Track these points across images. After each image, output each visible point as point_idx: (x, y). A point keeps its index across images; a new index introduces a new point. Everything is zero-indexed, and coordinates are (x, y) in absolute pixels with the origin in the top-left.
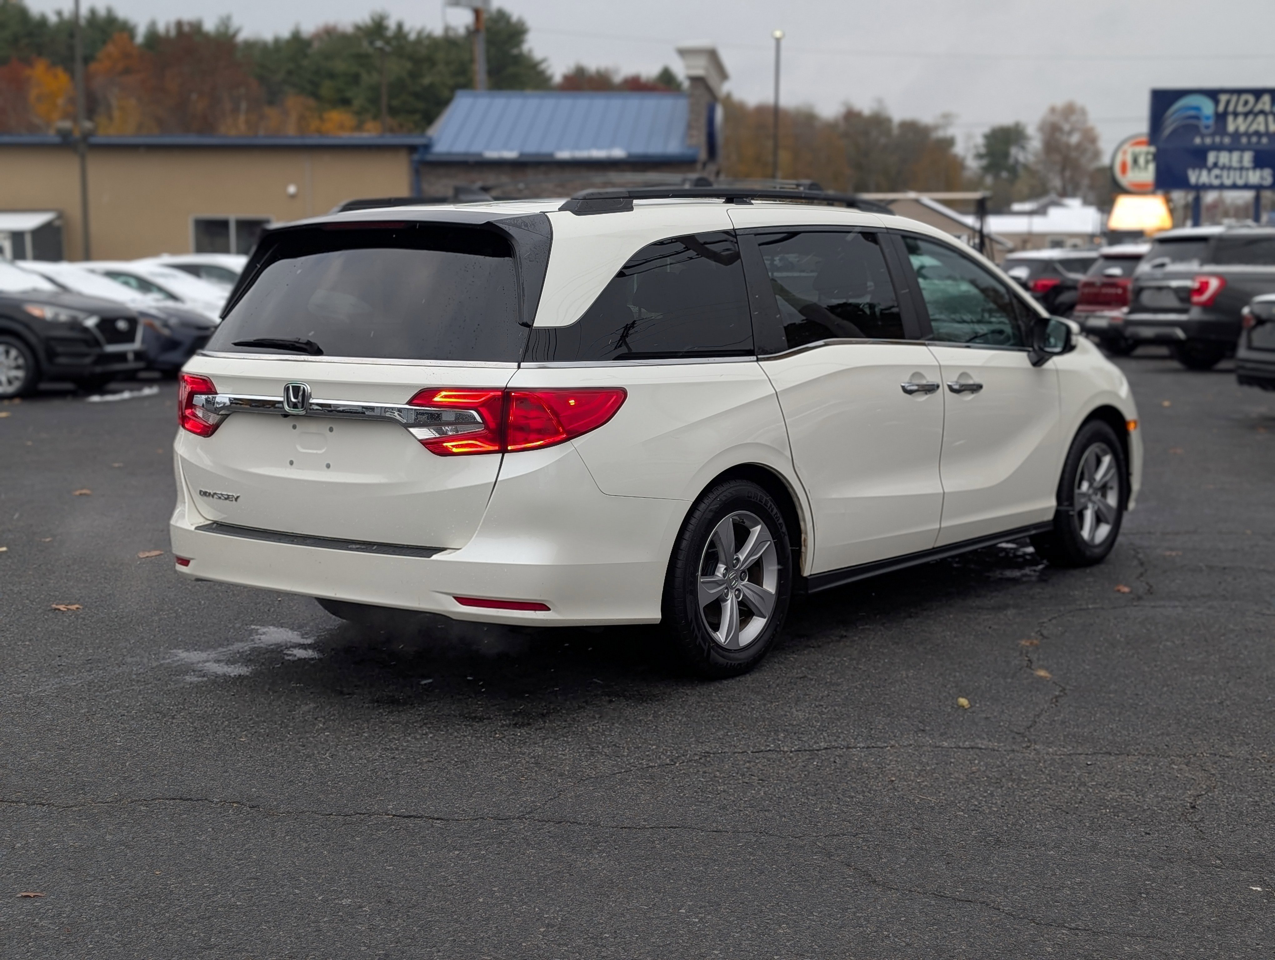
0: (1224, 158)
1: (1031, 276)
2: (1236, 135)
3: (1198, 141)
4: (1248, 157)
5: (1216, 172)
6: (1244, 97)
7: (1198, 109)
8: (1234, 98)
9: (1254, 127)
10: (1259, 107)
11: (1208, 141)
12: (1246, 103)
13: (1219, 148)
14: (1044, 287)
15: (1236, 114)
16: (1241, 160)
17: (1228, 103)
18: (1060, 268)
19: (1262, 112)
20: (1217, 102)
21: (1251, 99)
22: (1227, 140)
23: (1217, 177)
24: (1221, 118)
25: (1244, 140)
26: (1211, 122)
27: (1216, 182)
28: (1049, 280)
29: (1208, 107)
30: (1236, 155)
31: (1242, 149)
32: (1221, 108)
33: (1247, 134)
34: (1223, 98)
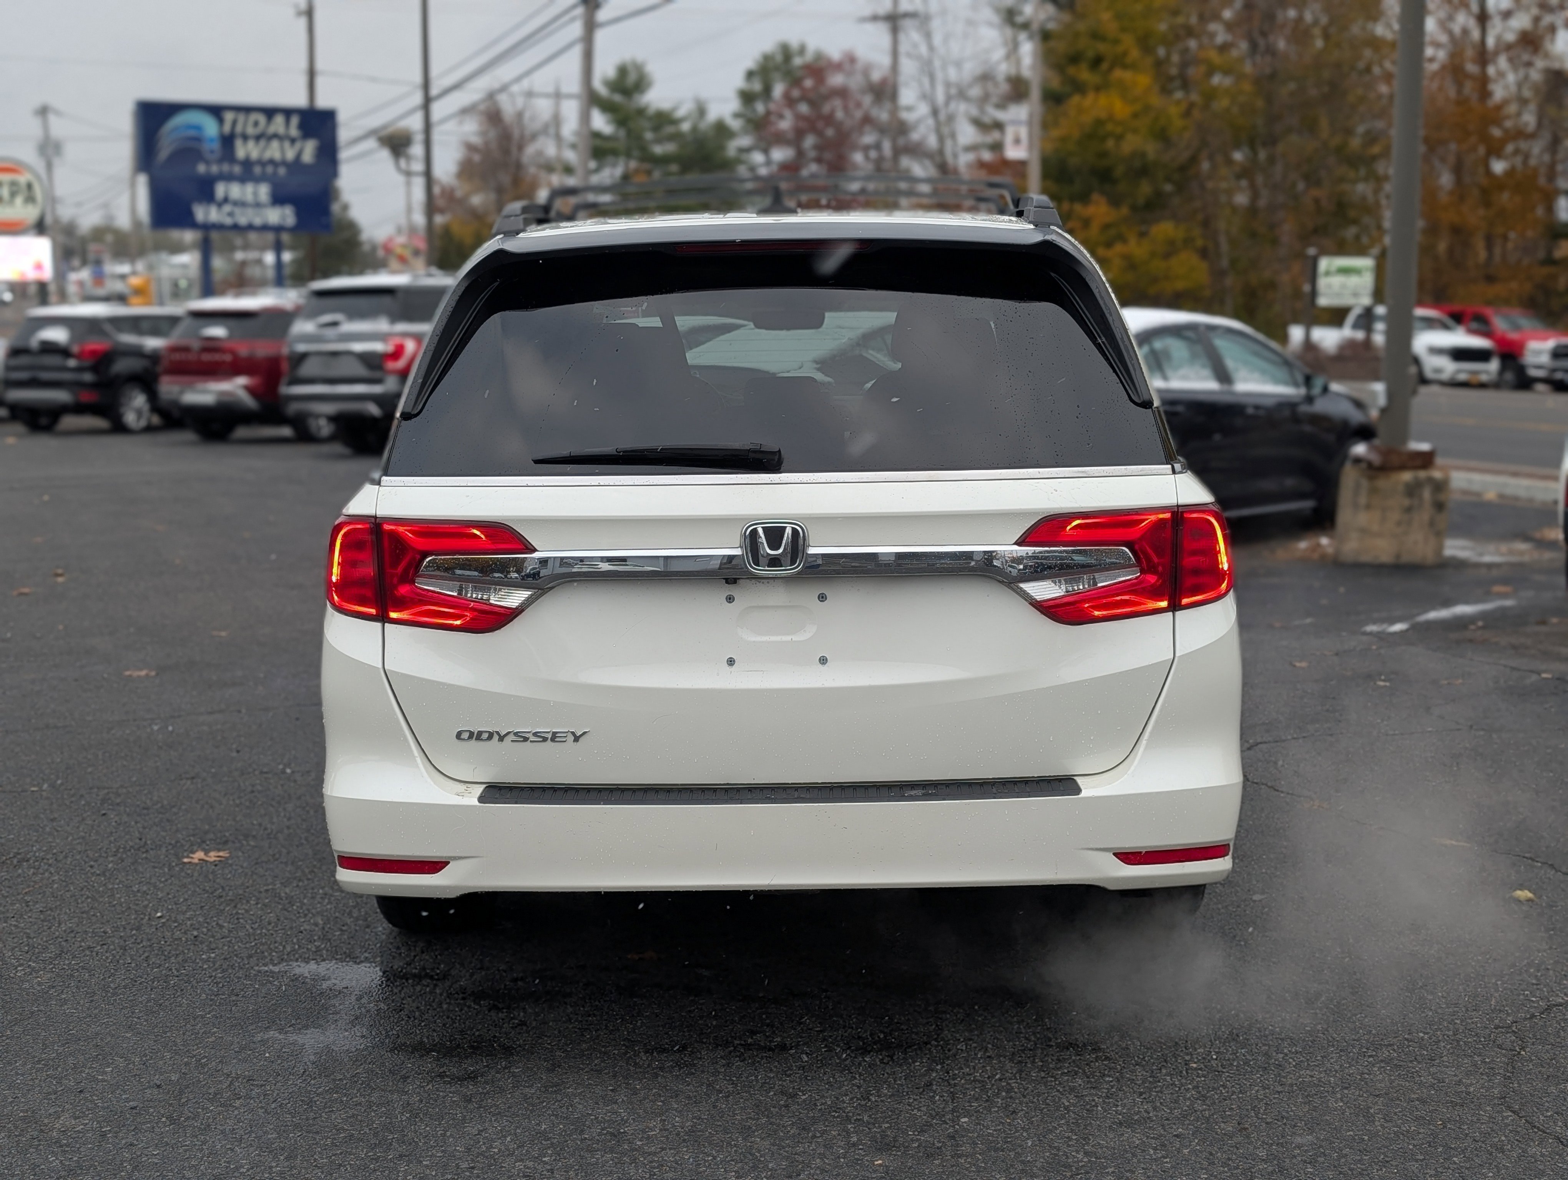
0: (235, 191)
1: (73, 338)
2: (247, 164)
3: (201, 168)
4: (264, 191)
5: (227, 208)
6: (254, 116)
7: (198, 128)
8: (241, 117)
9: (268, 155)
10: (272, 129)
11: (214, 169)
12: (256, 124)
13: (229, 178)
14: (93, 353)
15: (245, 137)
16: (255, 194)
17: (234, 123)
18: (108, 328)
19: (275, 136)
20: (221, 121)
21: (262, 119)
22: (237, 169)
23: (231, 214)
24: (228, 141)
25: (257, 170)
26: (216, 146)
27: (228, 221)
28: (96, 344)
29: (210, 127)
30: (249, 188)
31: (257, 180)
32: (227, 128)
33: (262, 163)
34: (229, 116)
